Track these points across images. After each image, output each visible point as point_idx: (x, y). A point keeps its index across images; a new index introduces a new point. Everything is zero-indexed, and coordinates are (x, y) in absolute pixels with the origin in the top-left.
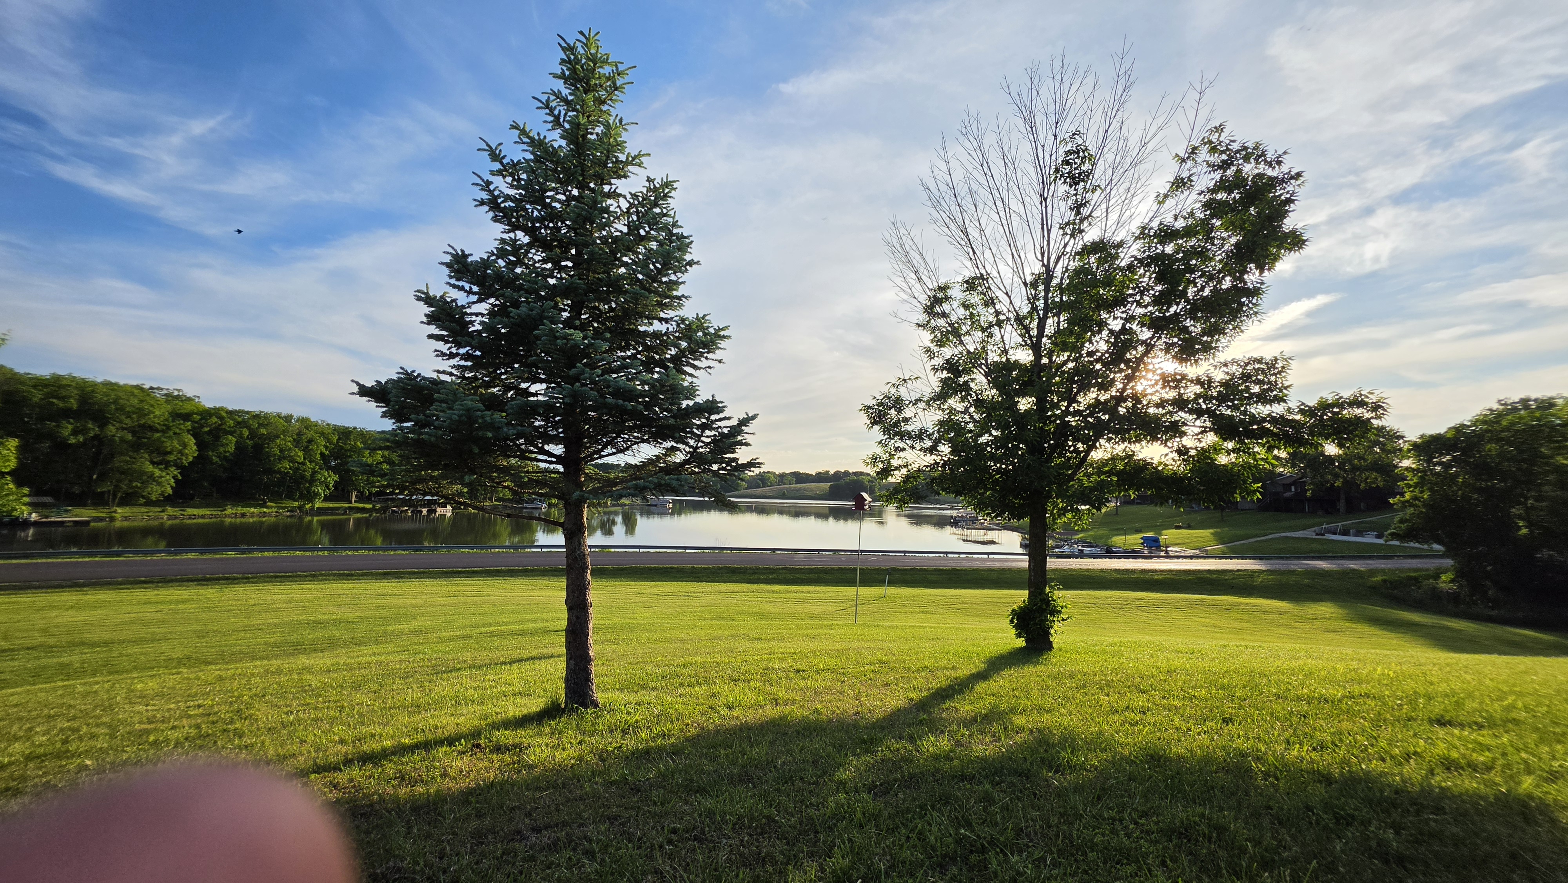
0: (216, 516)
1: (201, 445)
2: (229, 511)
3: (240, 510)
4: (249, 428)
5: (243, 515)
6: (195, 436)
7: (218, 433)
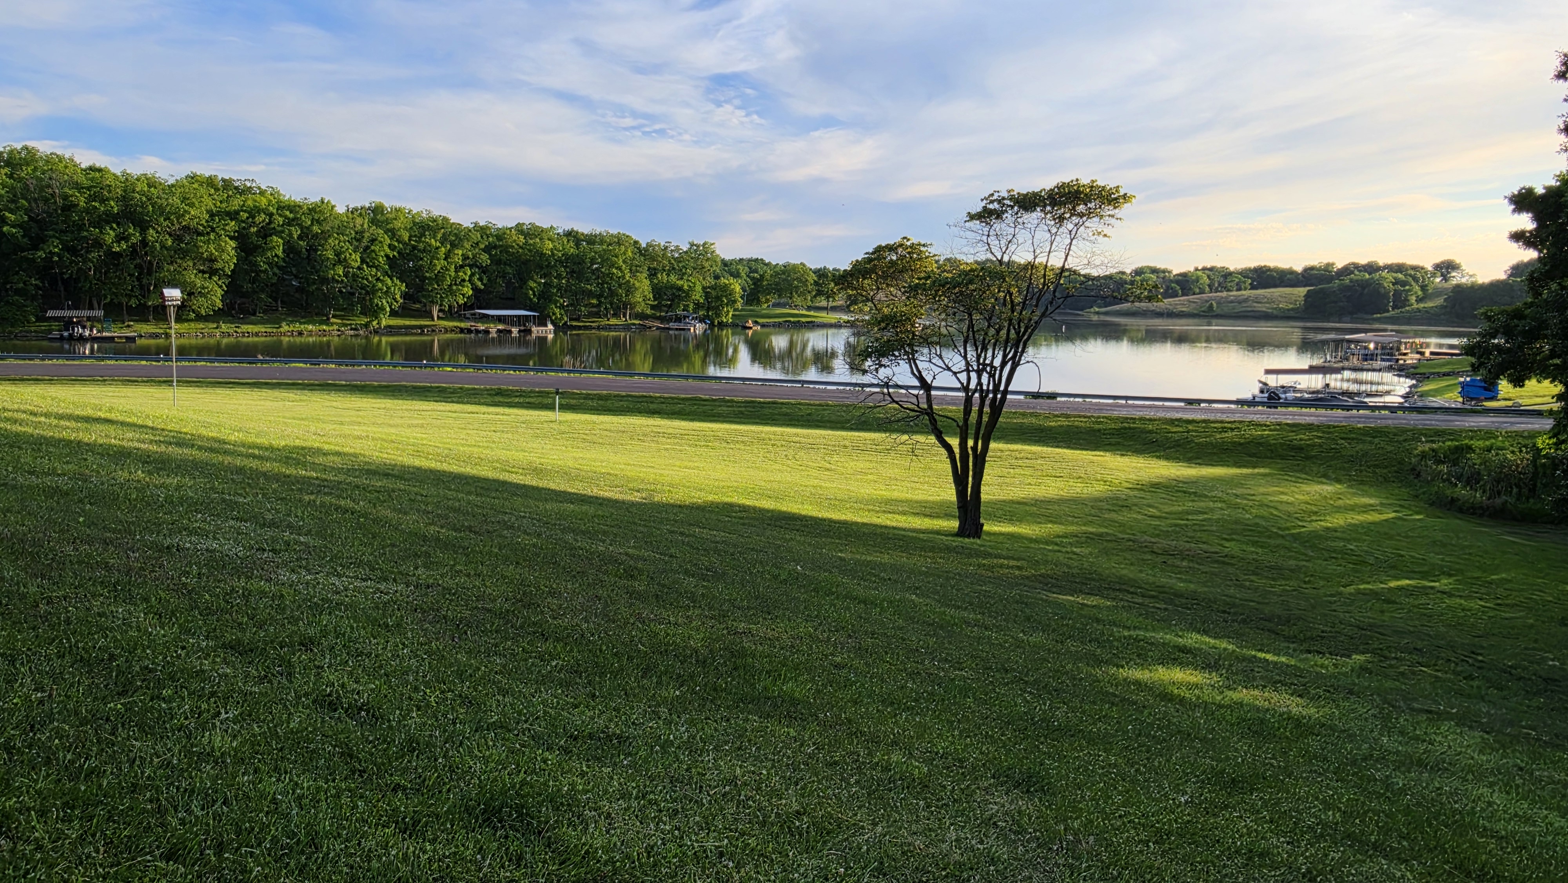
1: (242, 250)
2: (285, 328)
3: (298, 327)
4: (299, 224)
6: (236, 239)
7: (265, 233)
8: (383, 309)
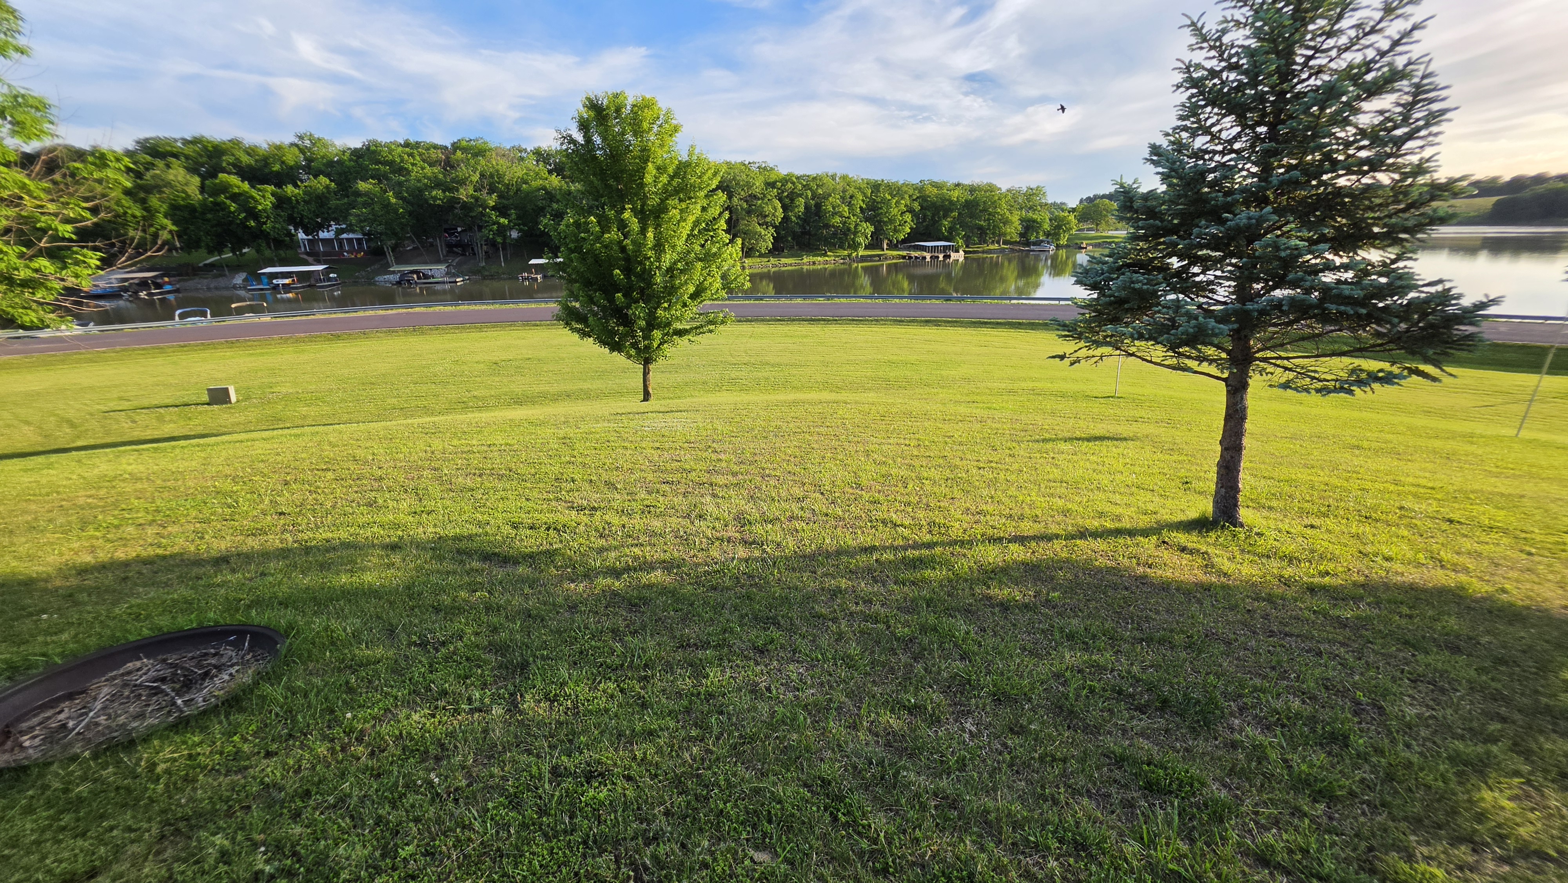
0: (799, 264)
1: (785, 208)
2: (805, 260)
3: (812, 259)
4: (811, 189)
5: (814, 263)
6: (780, 200)
7: (793, 196)
8: (860, 244)
